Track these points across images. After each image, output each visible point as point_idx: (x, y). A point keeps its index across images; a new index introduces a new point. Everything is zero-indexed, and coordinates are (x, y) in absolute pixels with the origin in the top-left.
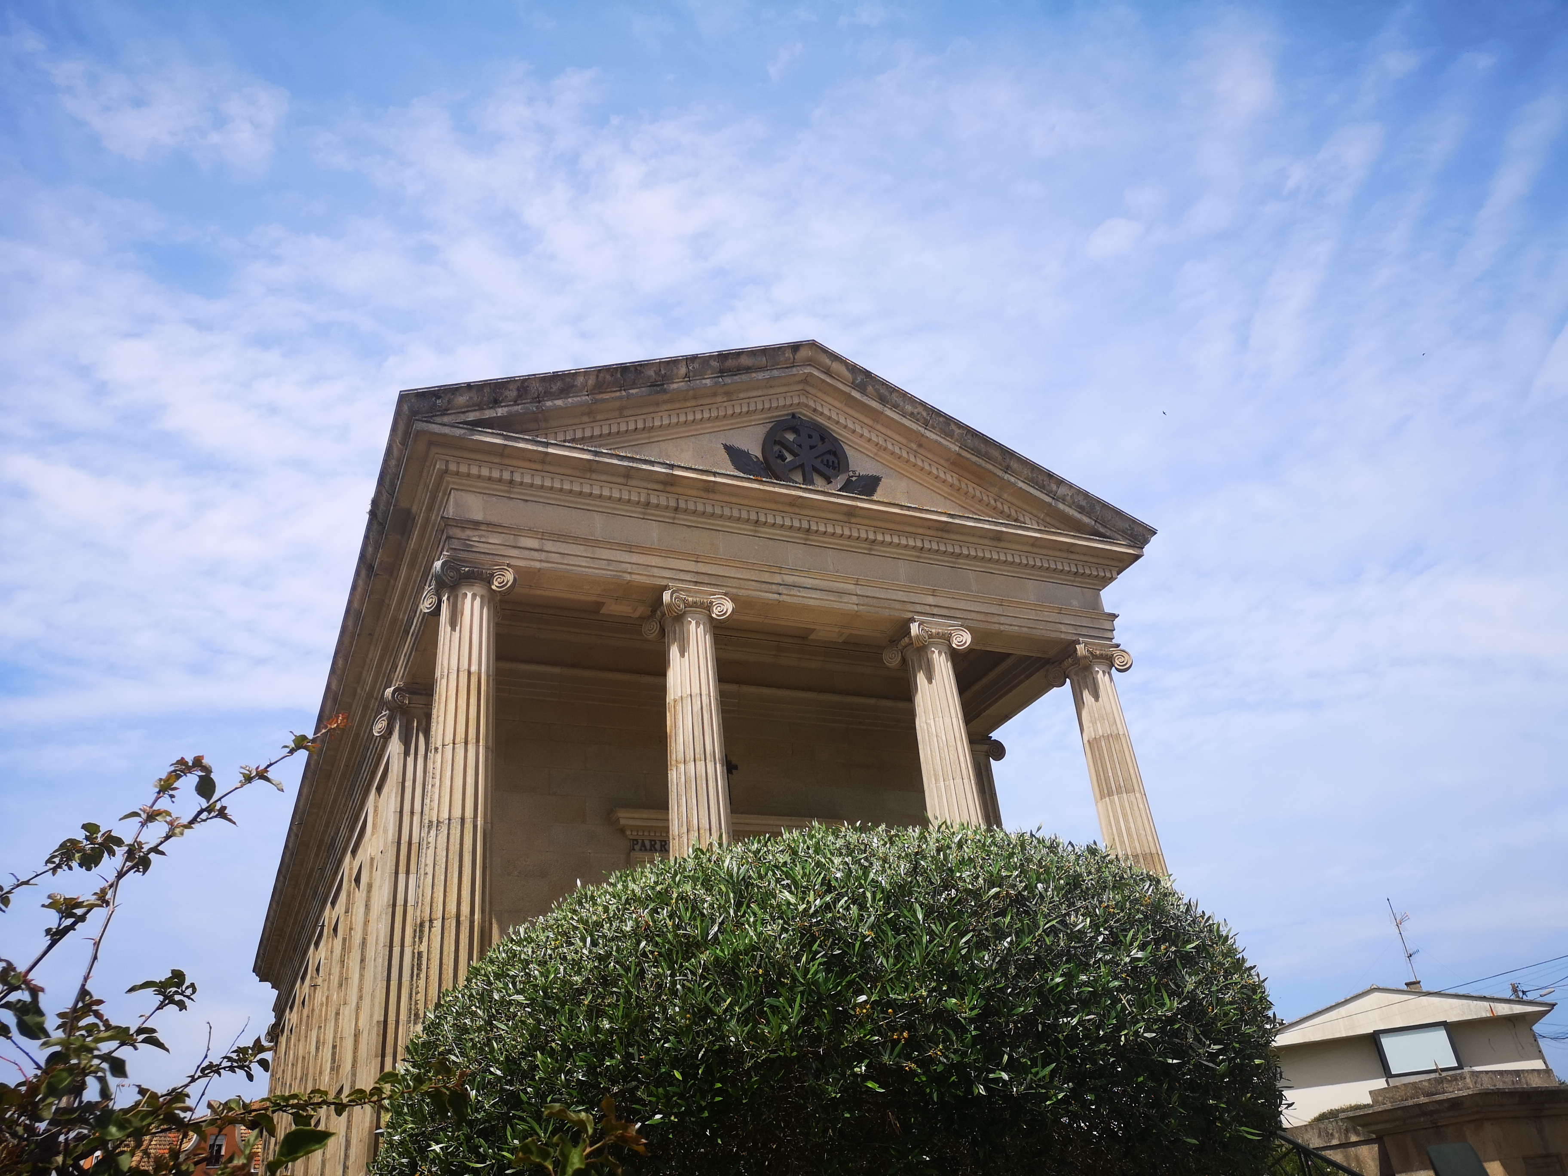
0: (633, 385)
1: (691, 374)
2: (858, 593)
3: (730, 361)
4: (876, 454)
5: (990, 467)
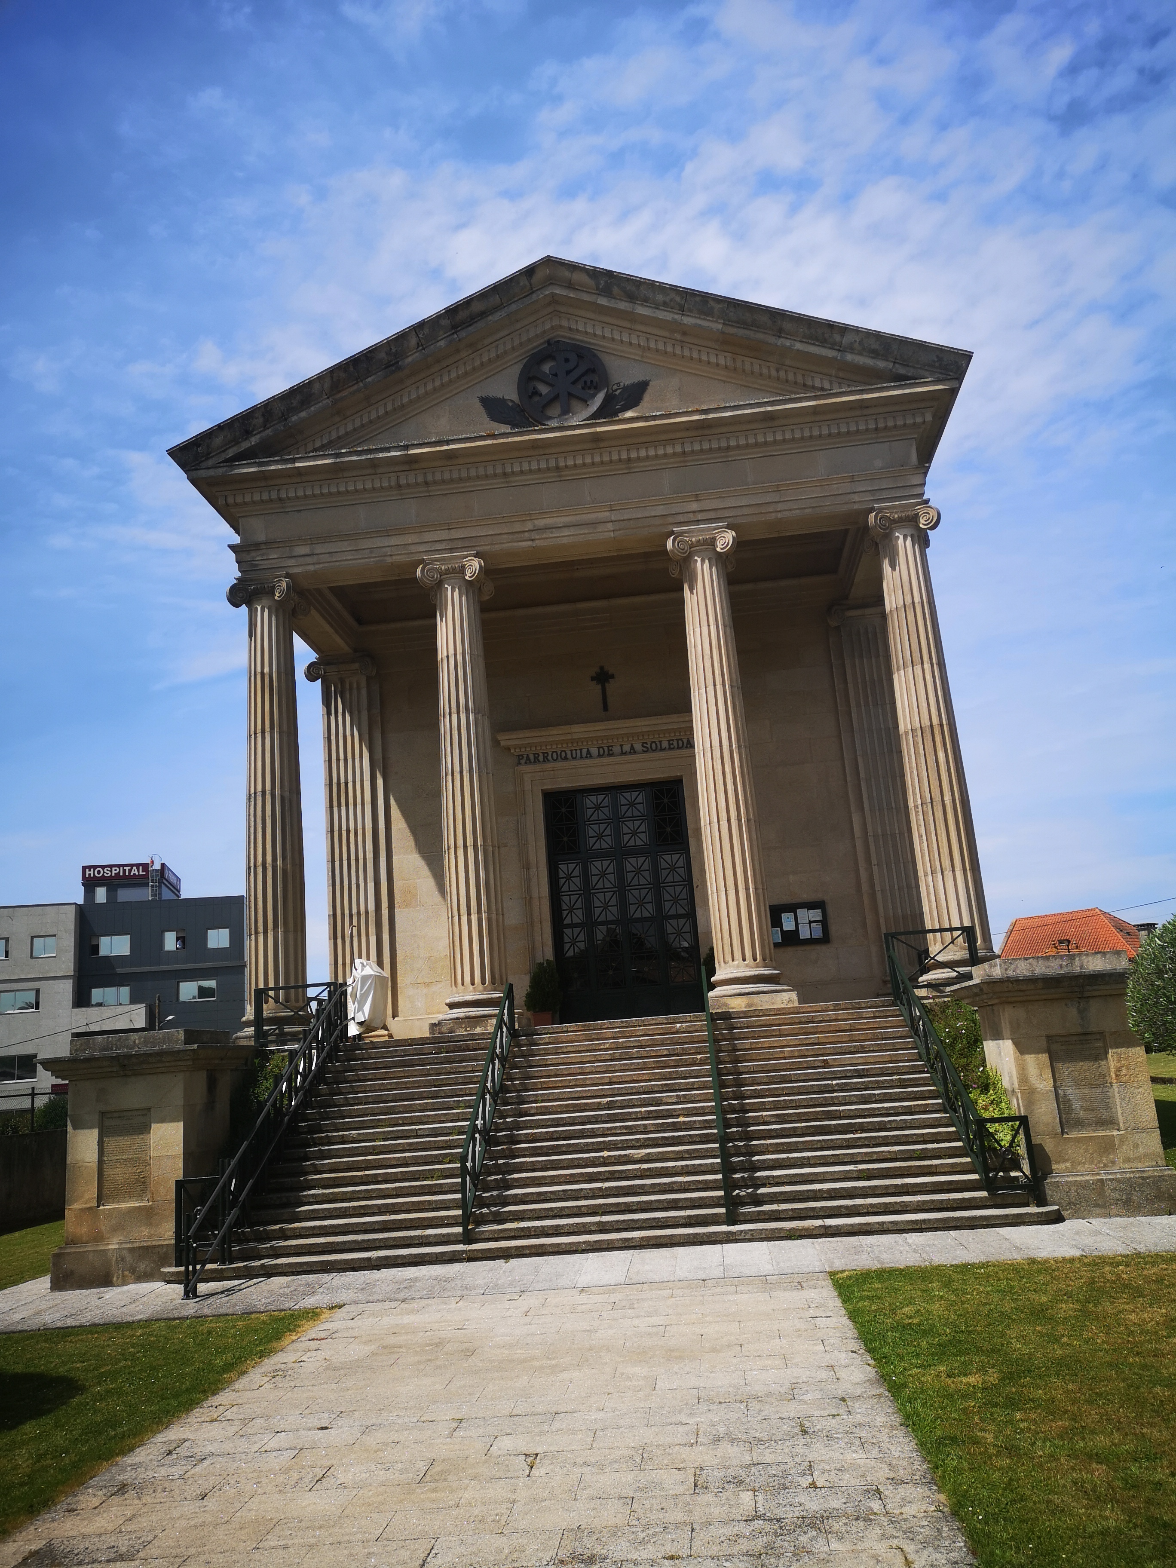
0: (369, 373)
1: (423, 341)
2: (613, 518)
3: (461, 313)
4: (642, 357)
5: (760, 336)
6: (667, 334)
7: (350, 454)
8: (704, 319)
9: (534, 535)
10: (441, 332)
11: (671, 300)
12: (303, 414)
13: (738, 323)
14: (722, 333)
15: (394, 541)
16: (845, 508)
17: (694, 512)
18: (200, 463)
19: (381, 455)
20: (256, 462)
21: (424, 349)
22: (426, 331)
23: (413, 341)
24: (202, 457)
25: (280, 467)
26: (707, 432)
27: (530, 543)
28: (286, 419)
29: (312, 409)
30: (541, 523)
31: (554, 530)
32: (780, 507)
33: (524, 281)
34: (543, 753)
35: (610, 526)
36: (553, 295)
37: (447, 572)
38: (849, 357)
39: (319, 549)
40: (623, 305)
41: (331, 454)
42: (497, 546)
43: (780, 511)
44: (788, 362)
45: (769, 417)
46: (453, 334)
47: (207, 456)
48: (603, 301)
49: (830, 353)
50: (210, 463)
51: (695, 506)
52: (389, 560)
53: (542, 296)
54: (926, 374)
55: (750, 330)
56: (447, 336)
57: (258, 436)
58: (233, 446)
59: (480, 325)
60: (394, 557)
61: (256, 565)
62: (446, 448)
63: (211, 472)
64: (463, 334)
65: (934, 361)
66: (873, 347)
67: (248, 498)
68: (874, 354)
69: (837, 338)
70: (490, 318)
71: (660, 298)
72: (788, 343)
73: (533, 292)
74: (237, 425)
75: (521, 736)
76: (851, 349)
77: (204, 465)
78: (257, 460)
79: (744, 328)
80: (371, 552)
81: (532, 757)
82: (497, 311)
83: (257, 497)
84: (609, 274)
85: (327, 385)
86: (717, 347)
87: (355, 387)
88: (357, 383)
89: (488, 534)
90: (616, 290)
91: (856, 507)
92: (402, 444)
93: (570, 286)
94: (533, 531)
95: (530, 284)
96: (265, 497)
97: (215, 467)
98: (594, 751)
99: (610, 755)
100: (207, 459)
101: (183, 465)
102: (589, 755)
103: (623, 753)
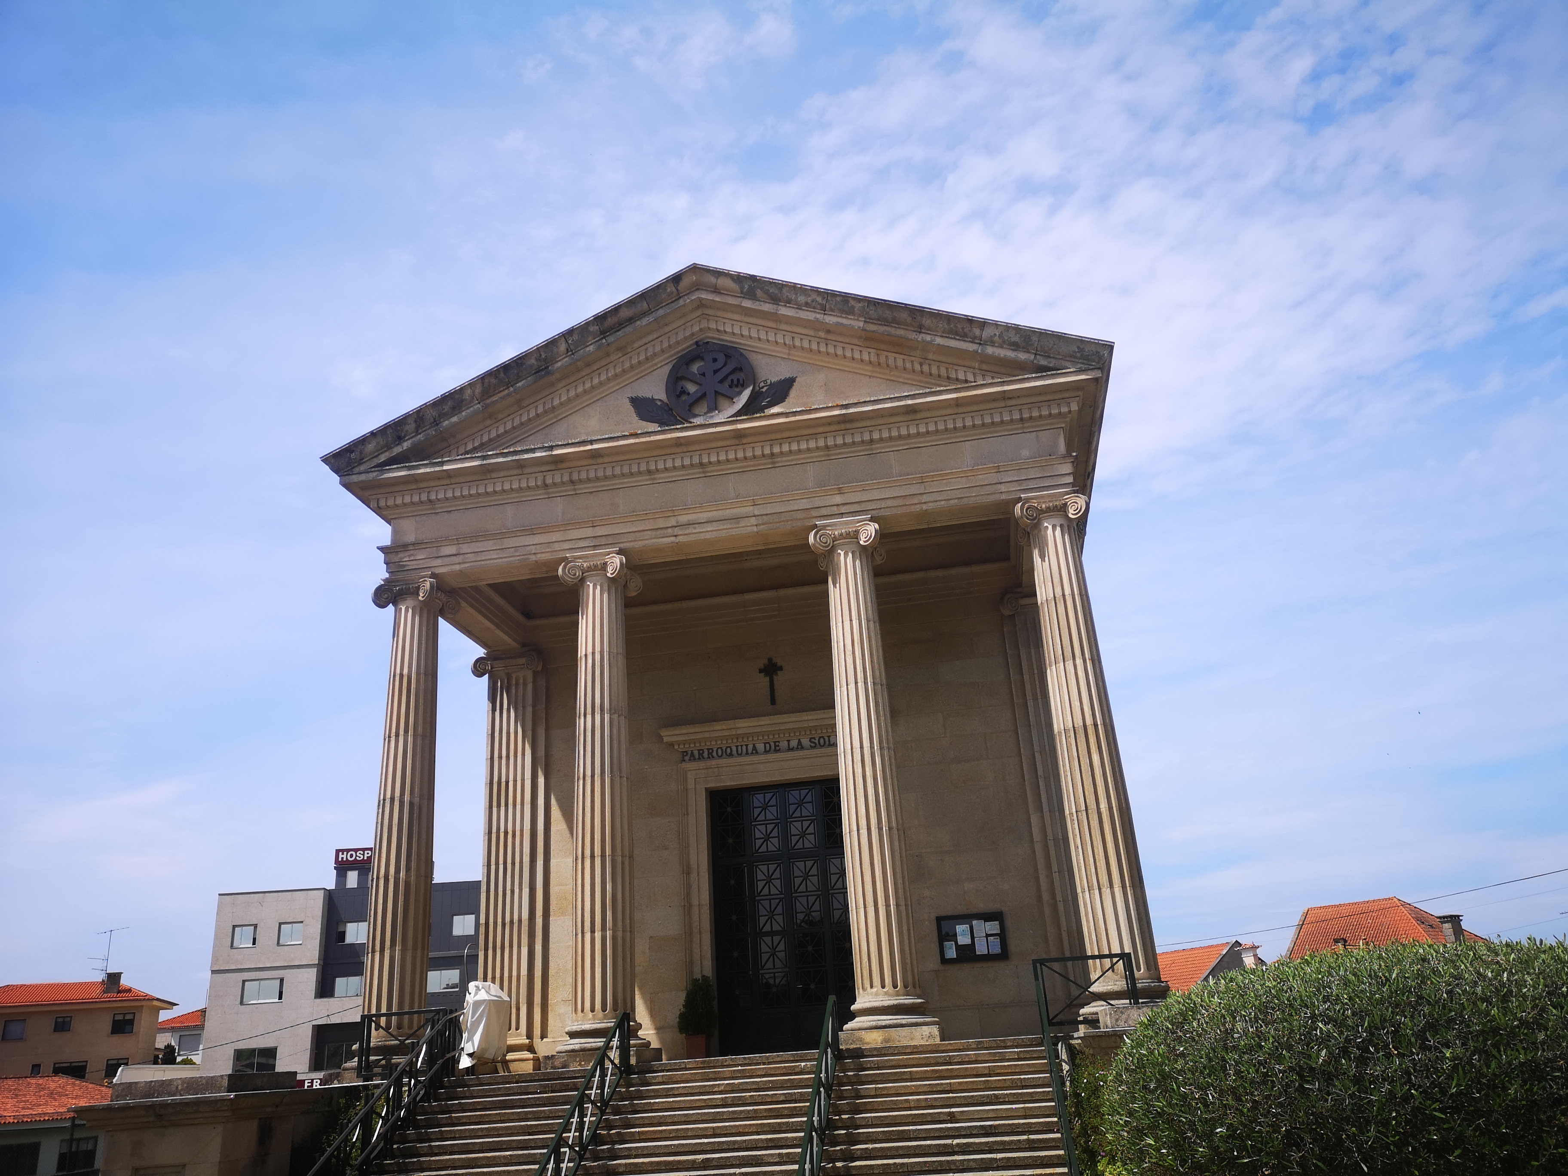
0: (519, 379)
1: (572, 347)
2: (756, 513)
3: (610, 319)
4: (789, 354)
5: (901, 332)
6: (811, 333)
7: (497, 456)
8: (846, 318)
9: (677, 531)
10: (590, 338)
11: (813, 301)
12: (455, 419)
13: (878, 320)
14: (864, 330)
15: (537, 539)
16: (991, 499)
17: (838, 505)
18: (352, 468)
19: (526, 456)
20: (406, 466)
21: (573, 354)
22: (576, 337)
23: (563, 347)
24: (356, 462)
25: (428, 470)
26: (848, 426)
27: (673, 539)
28: (437, 425)
29: (464, 414)
30: (683, 519)
31: (697, 526)
32: (925, 498)
33: (671, 288)
34: (708, 749)
35: (753, 521)
36: (700, 299)
37: (589, 569)
38: (990, 350)
39: (465, 548)
40: (767, 307)
41: (478, 457)
42: (640, 543)
43: (925, 503)
44: (930, 356)
45: (911, 410)
46: (602, 339)
47: (360, 462)
48: (747, 304)
49: (971, 347)
50: (362, 468)
51: (838, 499)
52: (533, 558)
53: (688, 301)
54: (1068, 364)
55: (892, 326)
56: (596, 342)
57: (410, 442)
58: (385, 451)
59: (628, 329)
60: (539, 556)
61: (404, 566)
62: (589, 447)
63: (363, 477)
64: (611, 339)
65: (1074, 352)
66: (1013, 340)
67: (399, 501)
68: (1015, 346)
69: (977, 332)
70: (638, 323)
71: (802, 299)
72: (928, 338)
73: (680, 298)
74: (389, 431)
75: (685, 731)
76: (992, 343)
77: (356, 470)
78: (407, 465)
79: (885, 325)
80: (516, 551)
81: (696, 753)
82: (644, 317)
83: (407, 499)
84: (753, 278)
85: (478, 390)
86: (860, 344)
87: (506, 392)
88: (508, 388)
89: (631, 531)
90: (759, 293)
91: (1003, 497)
92: (547, 445)
93: (716, 291)
94: (676, 527)
95: (677, 290)
96: (416, 499)
97: (366, 472)
98: (760, 747)
99: (777, 751)
100: (360, 464)
101: (336, 470)
102: (755, 751)
103: (790, 749)
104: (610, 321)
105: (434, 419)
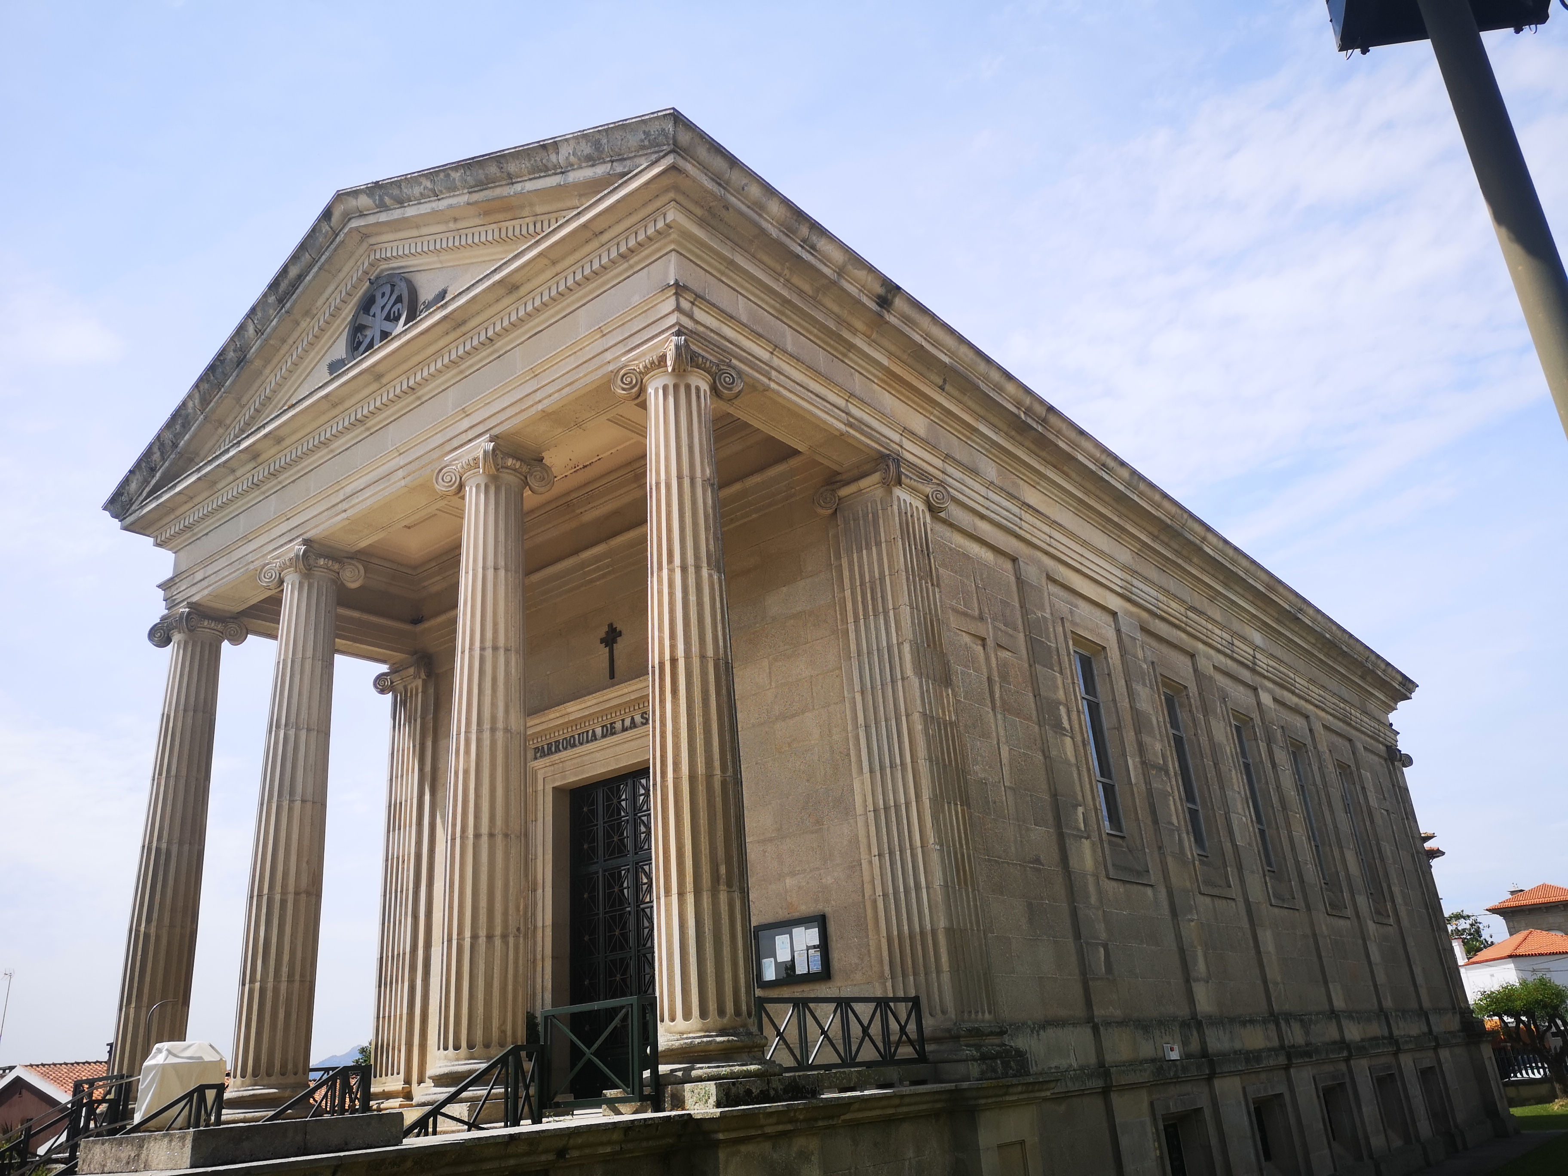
0: (226, 376)
1: (258, 327)
2: (402, 464)
3: (282, 284)
5: (498, 192)
6: (445, 228)
7: (205, 465)
8: (454, 196)
9: (344, 505)
10: (271, 311)
11: (424, 189)
12: (187, 437)
13: (478, 186)
14: (474, 203)
15: (253, 545)
16: (599, 374)
17: (465, 431)
18: (125, 509)
20: (155, 497)
21: (262, 334)
22: (259, 314)
23: (251, 330)
24: (127, 505)
26: (464, 329)
27: (344, 515)
28: (176, 446)
29: (193, 428)
30: (349, 490)
31: (359, 494)
32: (539, 396)
33: (325, 228)
34: (555, 742)
35: (399, 474)
36: (356, 229)
37: (282, 568)
38: (574, 177)
39: (209, 571)
42: (318, 528)
43: (540, 401)
44: (539, 210)
45: (512, 288)
46: (281, 308)
47: (131, 502)
48: (383, 217)
49: (559, 181)
50: (133, 508)
51: (466, 424)
53: (346, 235)
54: (642, 160)
55: (490, 188)
56: (278, 313)
57: (161, 468)
58: (146, 486)
59: (302, 289)
61: (174, 599)
62: (263, 433)
64: (290, 304)
65: (642, 141)
66: (585, 152)
68: (591, 160)
69: (554, 158)
70: (308, 278)
71: (416, 191)
72: (519, 187)
73: (337, 235)
74: (143, 465)
76: (570, 166)
77: (128, 512)
78: (156, 495)
79: (485, 189)
80: (240, 563)
81: (546, 747)
82: (311, 269)
83: (173, 531)
84: (377, 185)
85: (197, 400)
86: (483, 222)
87: (220, 394)
88: (220, 389)
90: (387, 200)
91: (610, 368)
93: (361, 213)
94: (344, 500)
95: (331, 228)
97: (134, 512)
98: (599, 731)
99: (613, 734)
100: (131, 506)
101: (115, 516)
103: (624, 729)
104: (284, 285)
105: (172, 442)
